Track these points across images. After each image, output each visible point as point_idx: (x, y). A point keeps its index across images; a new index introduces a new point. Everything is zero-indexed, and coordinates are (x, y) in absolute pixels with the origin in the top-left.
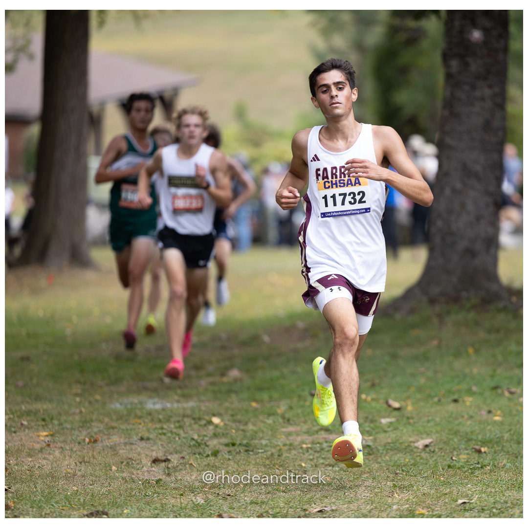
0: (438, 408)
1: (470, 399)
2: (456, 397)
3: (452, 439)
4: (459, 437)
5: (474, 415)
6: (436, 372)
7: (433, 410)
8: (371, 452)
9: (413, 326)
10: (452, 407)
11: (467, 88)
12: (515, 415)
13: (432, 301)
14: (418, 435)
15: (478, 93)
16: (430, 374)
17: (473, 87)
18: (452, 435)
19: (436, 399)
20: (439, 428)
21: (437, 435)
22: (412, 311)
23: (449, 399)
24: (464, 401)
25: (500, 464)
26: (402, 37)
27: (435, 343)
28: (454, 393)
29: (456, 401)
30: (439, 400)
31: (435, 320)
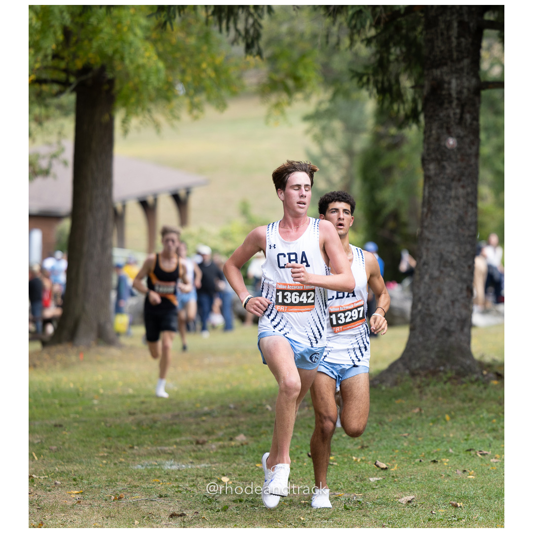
0: (419, 468)
1: (448, 460)
2: (435, 458)
3: (432, 495)
4: (437, 494)
5: (450, 474)
6: (417, 437)
7: (415, 470)
8: (361, 507)
9: (396, 397)
10: (432, 467)
11: (443, 188)
12: (487, 474)
13: (413, 375)
14: (401, 492)
15: (453, 193)
16: (412, 438)
17: (449, 188)
18: (432, 492)
19: (417, 460)
20: (420, 486)
21: (419, 492)
22: (396, 383)
23: (430, 461)
24: (441, 462)
25: (474, 517)
26: (384, 143)
27: (417, 410)
28: (433, 455)
29: (434, 461)
30: (421, 461)
31: (416, 390)
